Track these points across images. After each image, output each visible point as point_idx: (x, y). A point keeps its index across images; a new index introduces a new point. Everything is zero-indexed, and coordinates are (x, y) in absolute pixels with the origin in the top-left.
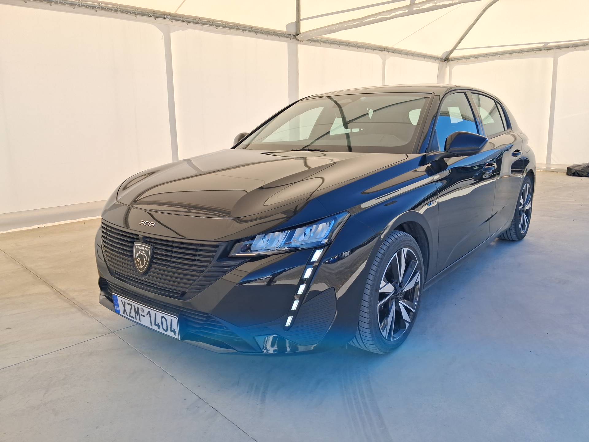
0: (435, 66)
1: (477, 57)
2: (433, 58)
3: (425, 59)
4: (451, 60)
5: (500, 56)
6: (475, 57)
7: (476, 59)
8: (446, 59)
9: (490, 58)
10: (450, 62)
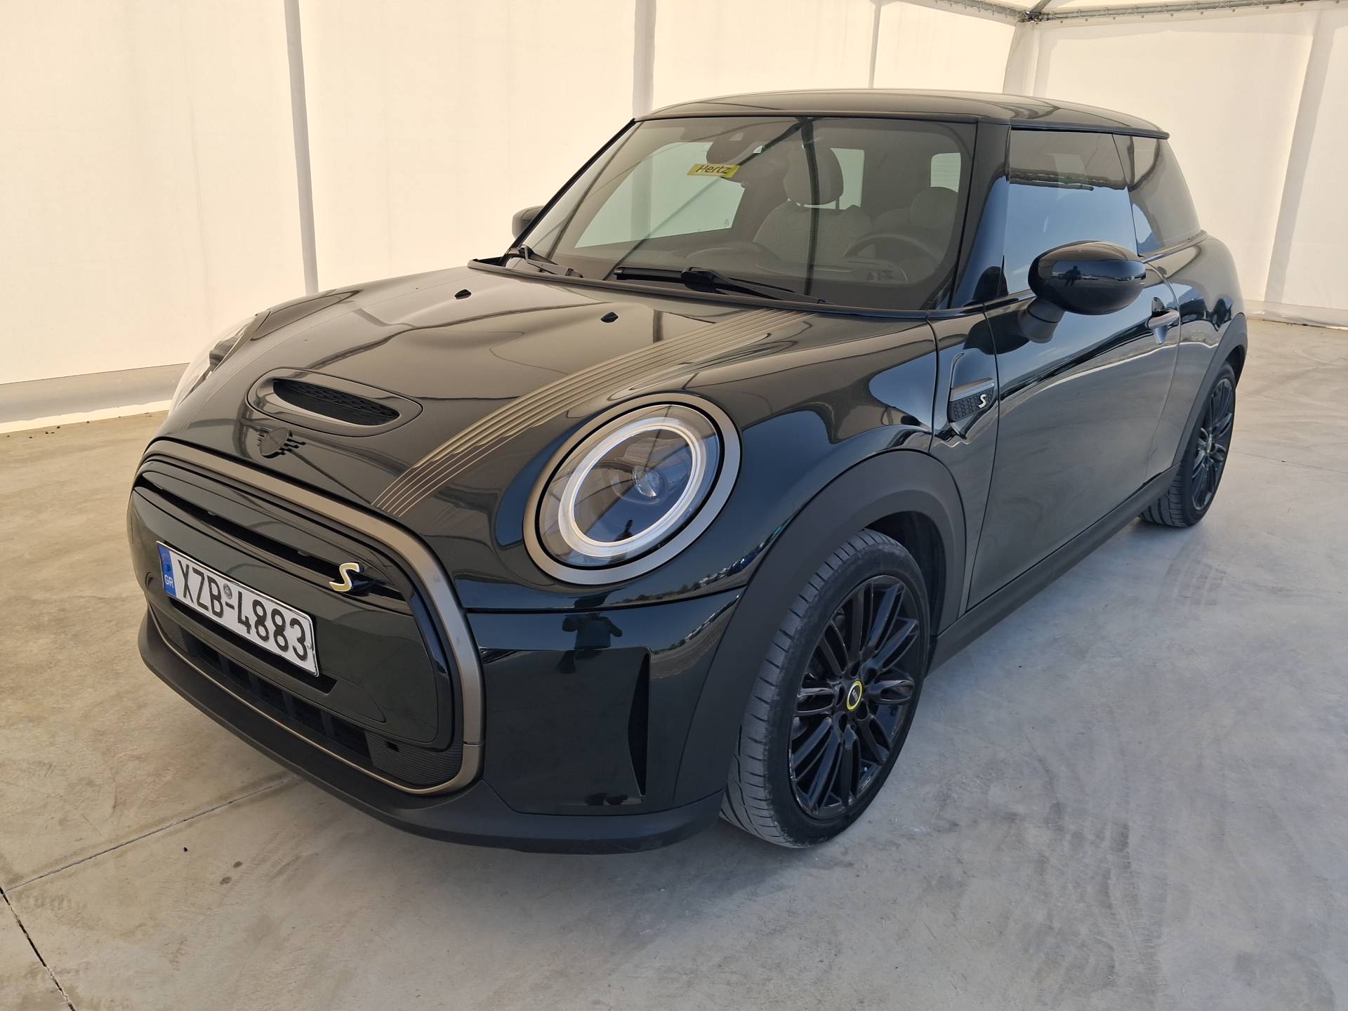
0: (1004, 31)
1: (1115, 12)
2: (1001, 11)
3: (982, 11)
4: (1046, 16)
5: (1172, 15)
6: (1110, 12)
7: (1110, 19)
8: (1035, 15)
9: (1147, 16)
10: (1044, 24)
